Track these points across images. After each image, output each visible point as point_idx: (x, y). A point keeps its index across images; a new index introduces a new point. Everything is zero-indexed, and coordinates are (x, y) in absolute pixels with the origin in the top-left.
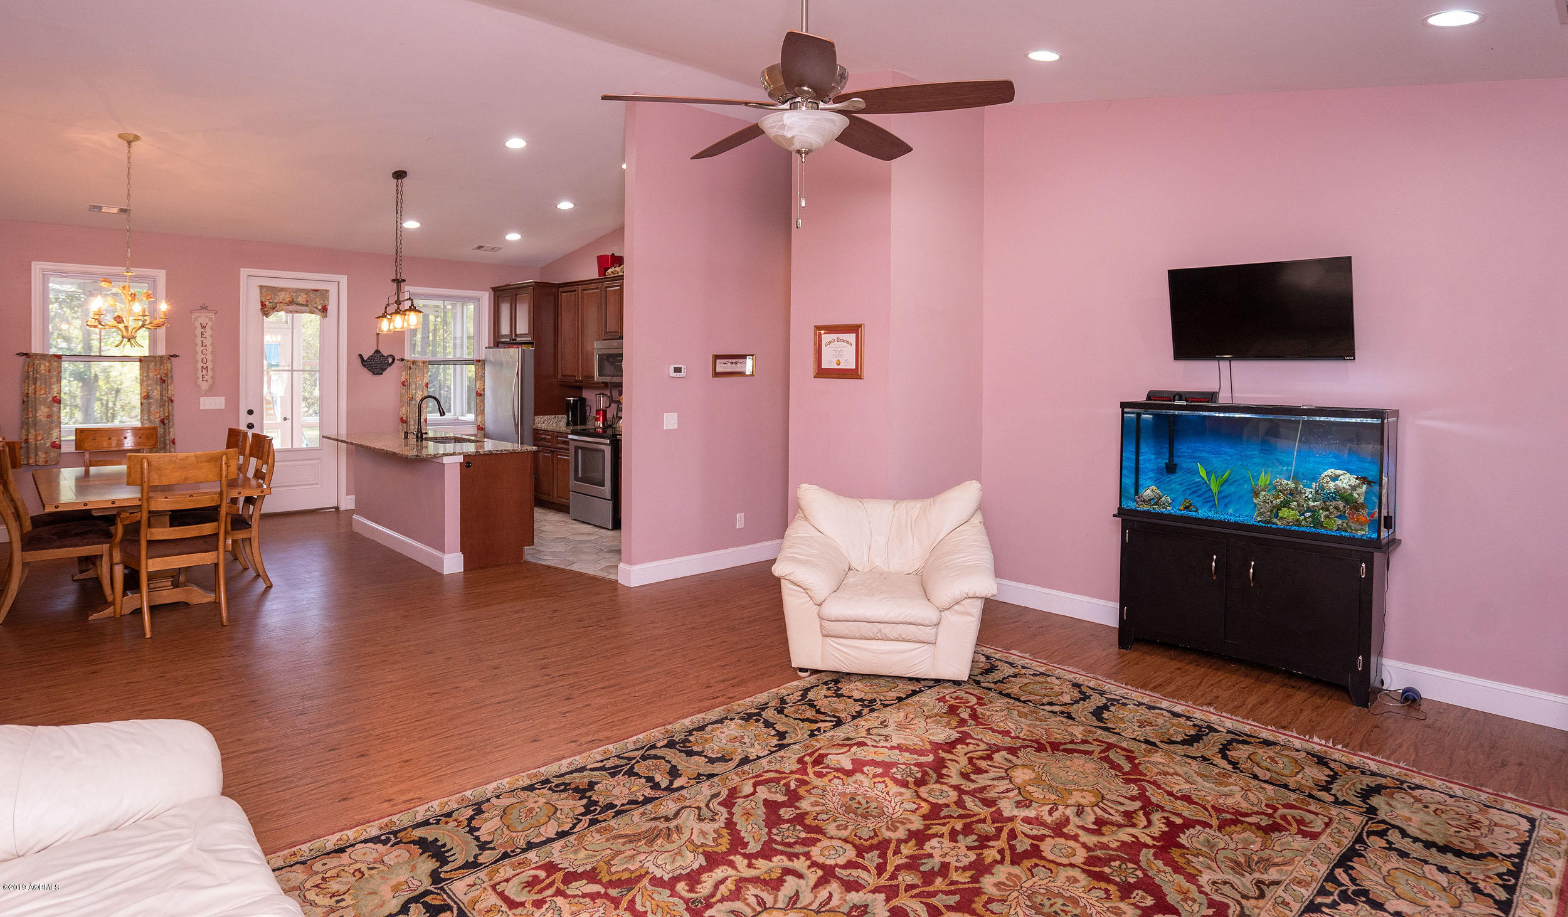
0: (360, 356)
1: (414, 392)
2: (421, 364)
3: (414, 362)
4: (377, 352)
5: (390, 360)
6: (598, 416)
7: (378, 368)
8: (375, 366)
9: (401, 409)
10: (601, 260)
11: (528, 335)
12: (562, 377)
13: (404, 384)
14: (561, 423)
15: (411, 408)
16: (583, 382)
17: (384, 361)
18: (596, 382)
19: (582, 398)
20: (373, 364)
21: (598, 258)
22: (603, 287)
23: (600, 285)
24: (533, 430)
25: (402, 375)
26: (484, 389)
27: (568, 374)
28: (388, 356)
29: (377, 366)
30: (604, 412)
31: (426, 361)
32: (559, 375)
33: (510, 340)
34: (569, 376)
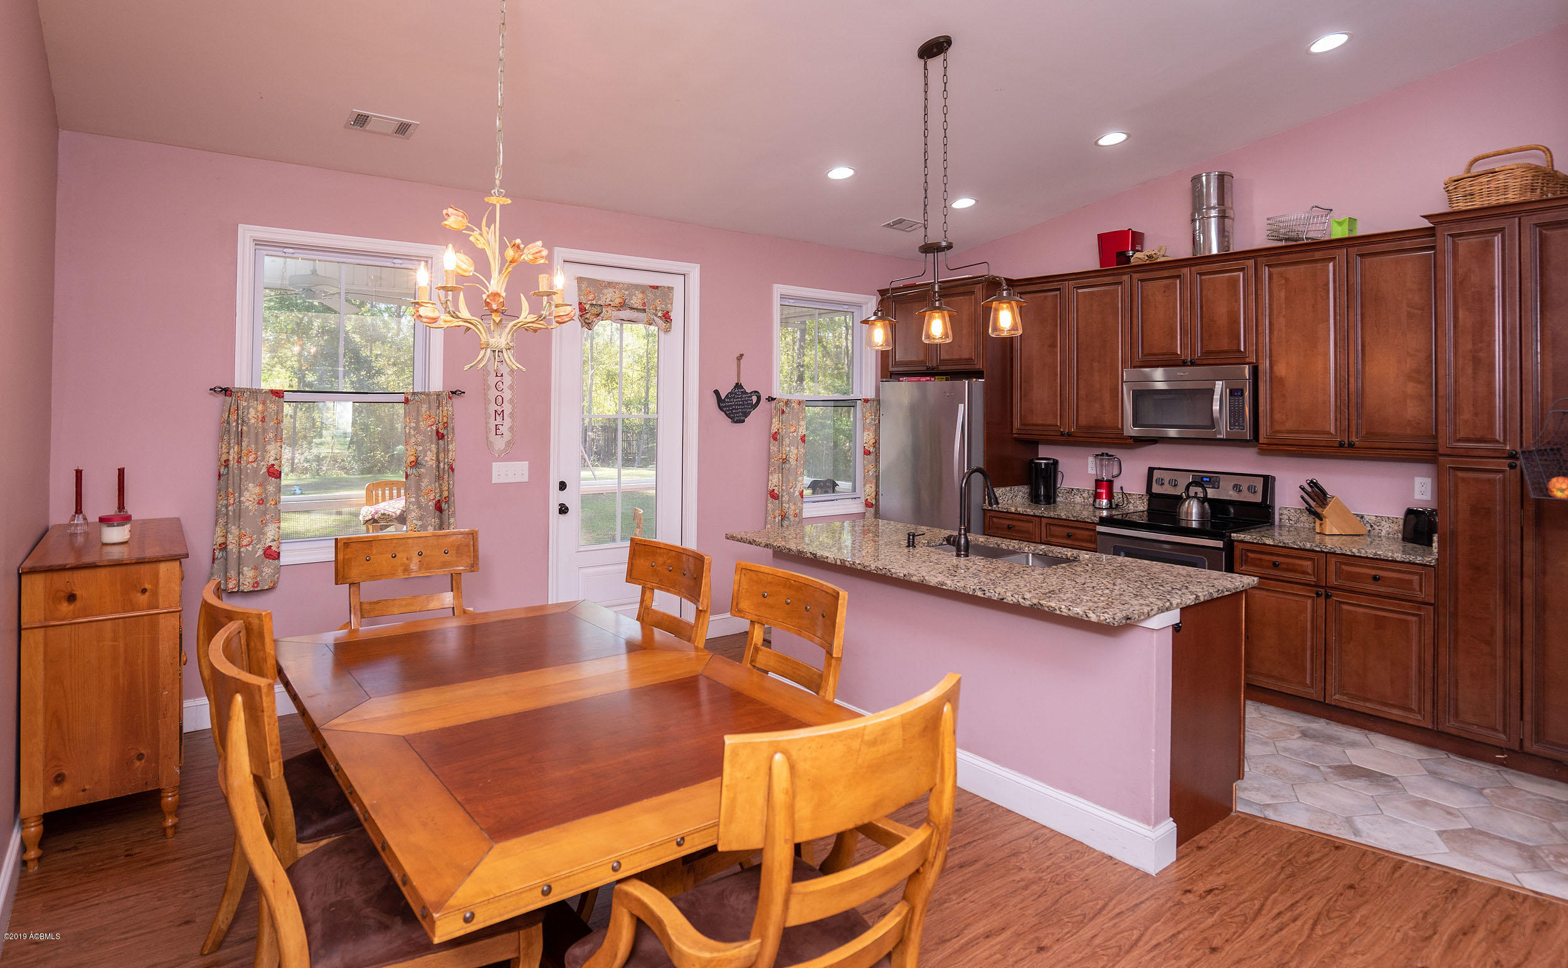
0: (716, 392)
1: (788, 449)
2: (795, 406)
3: (787, 403)
4: (738, 386)
5: (754, 399)
6: (1099, 491)
7: (739, 412)
8: (735, 409)
9: (770, 477)
10: (1105, 240)
11: (969, 360)
12: (1024, 427)
13: (775, 437)
14: (1019, 499)
15: (784, 476)
16: (1077, 435)
17: (747, 401)
18: (1119, 436)
19: (1054, 460)
20: (732, 405)
21: (1100, 236)
22: (1135, 281)
23: (1126, 278)
24: (982, 512)
25: (771, 423)
26: (876, 444)
27: (1040, 422)
28: (752, 392)
29: (738, 409)
30: (1110, 483)
31: (803, 401)
32: (1017, 424)
33: (925, 368)
34: (1043, 425)
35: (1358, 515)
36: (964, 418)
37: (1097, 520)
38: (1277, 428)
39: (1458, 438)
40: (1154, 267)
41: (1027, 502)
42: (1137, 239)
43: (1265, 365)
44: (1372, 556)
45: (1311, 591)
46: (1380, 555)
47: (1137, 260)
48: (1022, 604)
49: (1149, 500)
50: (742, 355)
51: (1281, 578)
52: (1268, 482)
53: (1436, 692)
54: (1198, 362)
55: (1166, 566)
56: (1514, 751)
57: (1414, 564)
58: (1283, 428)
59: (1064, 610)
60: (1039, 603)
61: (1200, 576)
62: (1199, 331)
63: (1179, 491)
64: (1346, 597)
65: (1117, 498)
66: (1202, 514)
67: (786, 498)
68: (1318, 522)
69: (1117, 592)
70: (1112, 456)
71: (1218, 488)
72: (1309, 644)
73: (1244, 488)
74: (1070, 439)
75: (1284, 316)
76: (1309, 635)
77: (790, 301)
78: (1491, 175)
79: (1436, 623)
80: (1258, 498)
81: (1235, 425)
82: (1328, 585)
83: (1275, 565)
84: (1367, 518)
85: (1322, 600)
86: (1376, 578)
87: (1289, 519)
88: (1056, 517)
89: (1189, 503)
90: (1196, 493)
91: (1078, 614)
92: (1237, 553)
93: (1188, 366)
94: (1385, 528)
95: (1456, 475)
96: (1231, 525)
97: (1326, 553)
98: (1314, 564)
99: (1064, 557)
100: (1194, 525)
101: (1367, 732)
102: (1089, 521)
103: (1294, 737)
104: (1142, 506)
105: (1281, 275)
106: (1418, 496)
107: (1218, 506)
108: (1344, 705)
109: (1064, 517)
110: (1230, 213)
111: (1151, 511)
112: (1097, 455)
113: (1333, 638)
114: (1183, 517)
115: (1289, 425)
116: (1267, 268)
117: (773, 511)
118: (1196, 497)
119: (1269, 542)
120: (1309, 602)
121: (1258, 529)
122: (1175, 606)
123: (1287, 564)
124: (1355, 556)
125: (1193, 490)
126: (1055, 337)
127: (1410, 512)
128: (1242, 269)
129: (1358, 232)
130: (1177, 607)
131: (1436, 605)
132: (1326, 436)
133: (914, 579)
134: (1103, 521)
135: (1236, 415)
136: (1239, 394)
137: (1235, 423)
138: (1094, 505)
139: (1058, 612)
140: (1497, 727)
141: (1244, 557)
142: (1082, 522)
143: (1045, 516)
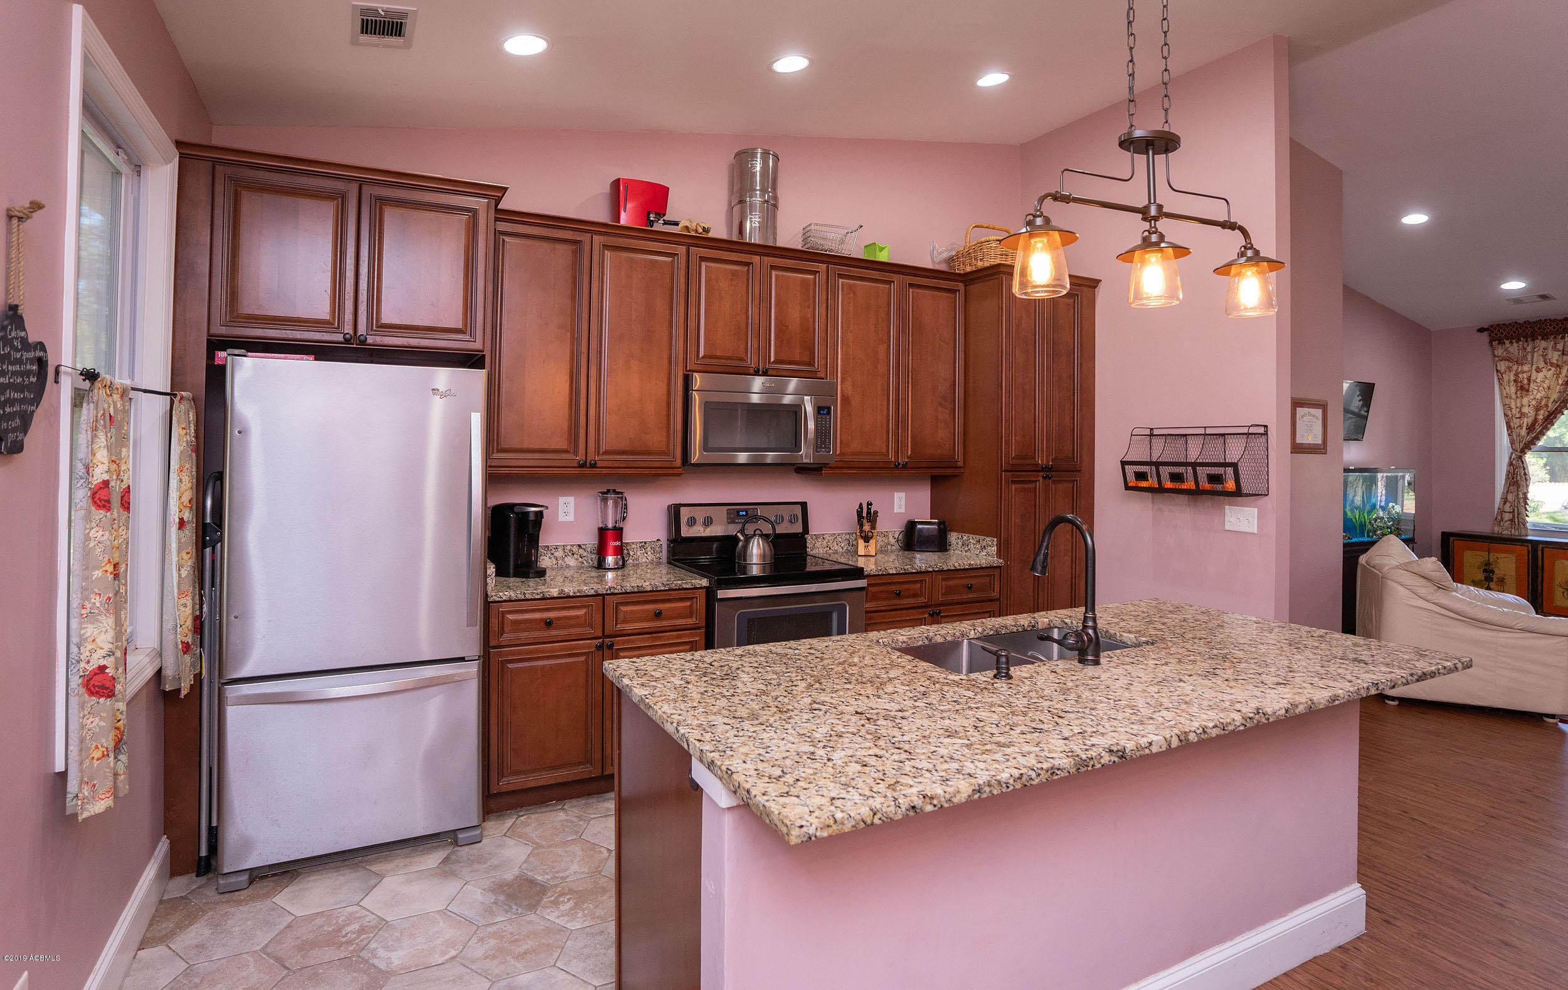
7: (15, 415)
11: (454, 332)
12: (504, 455)
16: (603, 464)
17: (29, 374)
18: (667, 465)
20: (6, 388)
22: (694, 259)
27: (536, 445)
28: (37, 346)
30: (619, 532)
33: (336, 337)
34: (542, 451)
38: (843, 449)
39: (1014, 456)
44: (967, 567)
50: (34, 207)
51: (899, 607)
54: (771, 372)
62: (773, 335)
64: (946, 611)
68: (862, 545)
70: (622, 493)
73: (786, 519)
80: (799, 528)
81: (821, 447)
82: (935, 603)
83: (896, 595)
86: (969, 587)
90: (757, 530)
93: (761, 376)
95: (1013, 487)
97: (937, 572)
98: (924, 585)
105: (849, 287)
106: (897, 510)
109: (649, 588)
112: (603, 494)
114: (745, 563)
115: (853, 447)
116: (838, 278)
118: (757, 535)
119: (892, 571)
123: (904, 591)
124: (956, 570)
127: (911, 524)
131: (1000, 600)
132: (882, 457)
135: (822, 436)
136: (826, 412)
137: (821, 444)
142: (679, 589)
143: (620, 591)
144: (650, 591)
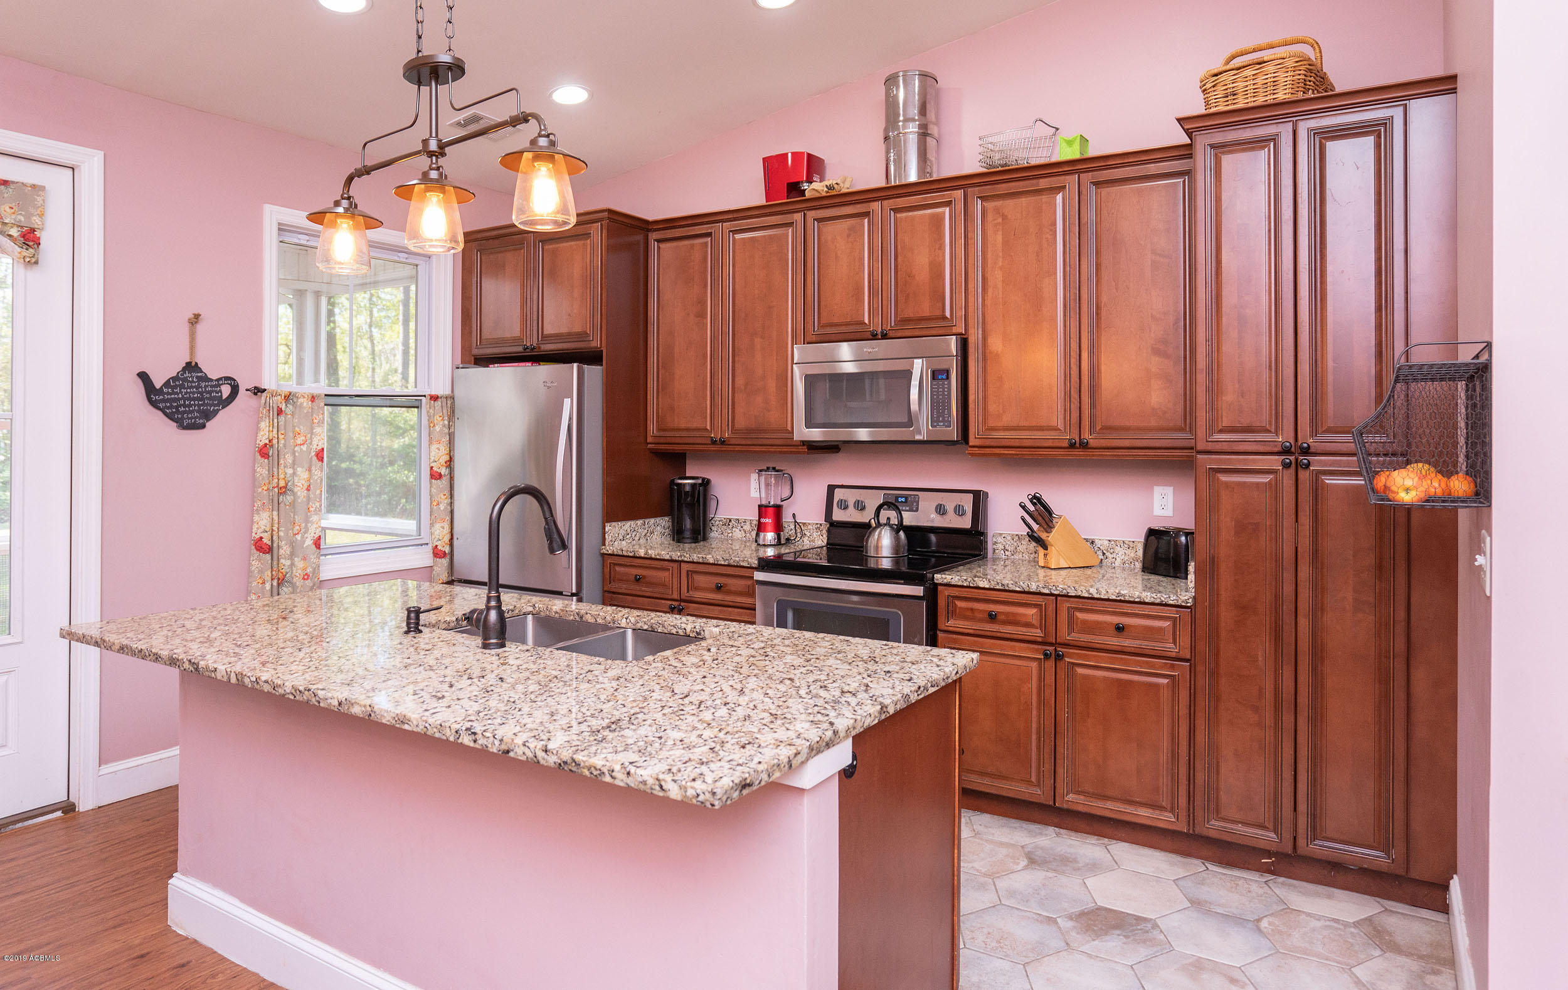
0: (144, 377)
1: (290, 471)
2: (305, 403)
3: (288, 398)
4: (191, 367)
5: (226, 390)
6: (763, 520)
7: (193, 411)
8: (185, 406)
9: (256, 518)
10: (773, 166)
11: (582, 336)
12: (661, 434)
13: (264, 452)
14: (656, 538)
15: (282, 516)
16: (733, 441)
17: (210, 392)
18: (789, 442)
19: (703, 479)
20: (179, 399)
21: (764, 160)
22: (810, 221)
23: (798, 217)
24: (600, 558)
25: (258, 429)
26: (450, 463)
27: (683, 425)
28: (220, 379)
29: (190, 406)
30: (778, 509)
31: (319, 396)
32: (652, 429)
33: (520, 349)
34: (687, 430)
35: (1087, 540)
36: (570, 419)
37: (755, 562)
38: (992, 423)
39: (1220, 427)
40: (837, 199)
41: (667, 540)
42: (814, 165)
43: (974, 338)
44: (1114, 597)
45: (1037, 651)
46: (1124, 595)
47: (814, 192)
48: (542, 762)
49: (829, 531)
50: (197, 317)
51: (999, 635)
52: (979, 498)
53: (1192, 781)
54: (891, 334)
55: (838, 640)
56: (1286, 855)
57: (1167, 605)
58: (999, 424)
59: (620, 776)
60: (574, 760)
61: (890, 658)
62: (893, 287)
63: (866, 517)
64: (1080, 657)
65: (789, 528)
66: (896, 548)
67: (285, 550)
68: (1041, 552)
69: (741, 712)
70: (781, 471)
71: (917, 510)
72: (1034, 726)
73: (950, 508)
74: (724, 448)
75: (1001, 268)
76: (1034, 712)
77: (300, 236)
78: (1258, 66)
79: (1193, 686)
80: (966, 523)
81: (938, 421)
82: (1058, 640)
83: (992, 617)
84: (1098, 543)
85: (1050, 664)
86: (1120, 629)
87: (1005, 550)
88: (701, 560)
89: (880, 533)
90: (889, 519)
91: (644, 783)
92: (942, 602)
93: (879, 339)
94: (1120, 555)
95: (1218, 479)
96: (933, 560)
97: (1057, 596)
98: (1041, 612)
99: (681, 632)
100: (886, 564)
101: (1106, 841)
102: (745, 564)
103: (1020, 867)
104: (820, 539)
105: (997, 210)
106: (1158, 511)
107: (916, 535)
108: (1081, 808)
109: (711, 561)
110: (933, 130)
111: (831, 546)
112: (761, 471)
113: (1064, 715)
114: (872, 553)
115: (1007, 420)
116: (979, 202)
117: (261, 571)
118: (888, 524)
119: (983, 584)
120: (1034, 665)
121: (968, 566)
122: (842, 734)
123: (1007, 614)
124: (1093, 598)
125: (885, 514)
126: (702, 302)
127: (1152, 533)
128: (948, 204)
129: (1092, 152)
130: (847, 737)
131: (1193, 662)
132: (1052, 433)
133: (356, 710)
134: (766, 565)
135: (939, 407)
136: (944, 377)
137: (938, 417)
138: (756, 541)
139: (607, 779)
140: (1267, 824)
141: (950, 608)
142: (737, 566)
143: (689, 560)
144: (712, 564)
